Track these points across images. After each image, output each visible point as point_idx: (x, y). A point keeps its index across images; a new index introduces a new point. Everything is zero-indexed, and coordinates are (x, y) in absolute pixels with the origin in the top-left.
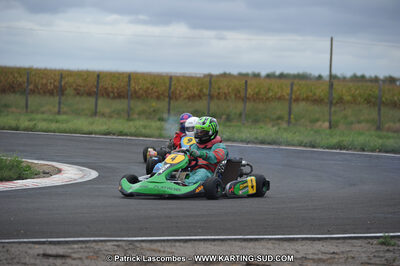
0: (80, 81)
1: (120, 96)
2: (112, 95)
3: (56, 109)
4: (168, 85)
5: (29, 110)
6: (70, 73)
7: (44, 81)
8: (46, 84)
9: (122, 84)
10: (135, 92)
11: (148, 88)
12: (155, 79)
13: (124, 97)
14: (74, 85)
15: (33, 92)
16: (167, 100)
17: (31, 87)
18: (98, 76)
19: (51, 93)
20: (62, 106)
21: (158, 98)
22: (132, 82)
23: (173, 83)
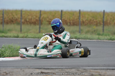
0: (50, 17)
1: (74, 24)
2: (69, 24)
3: (38, 31)
4: (102, 17)
5: (22, 32)
6: (45, 12)
7: (30, 17)
8: (31, 19)
9: (76, 18)
10: (83, 22)
11: (91, 20)
12: (94, 14)
13: (77, 25)
14: (48, 19)
15: (24, 23)
16: (102, 26)
17: (23, 20)
18: (62, 11)
19: (35, 23)
20: (41, 29)
21: (97, 25)
22: (81, 16)
23: (105, 17)
